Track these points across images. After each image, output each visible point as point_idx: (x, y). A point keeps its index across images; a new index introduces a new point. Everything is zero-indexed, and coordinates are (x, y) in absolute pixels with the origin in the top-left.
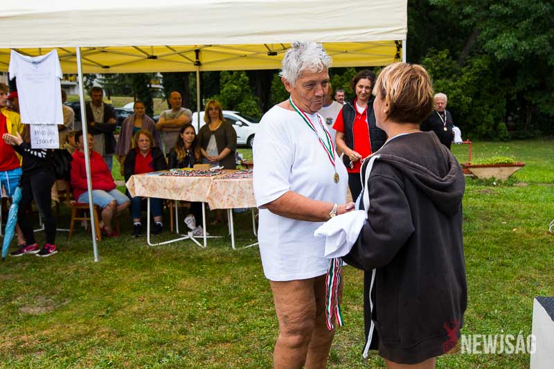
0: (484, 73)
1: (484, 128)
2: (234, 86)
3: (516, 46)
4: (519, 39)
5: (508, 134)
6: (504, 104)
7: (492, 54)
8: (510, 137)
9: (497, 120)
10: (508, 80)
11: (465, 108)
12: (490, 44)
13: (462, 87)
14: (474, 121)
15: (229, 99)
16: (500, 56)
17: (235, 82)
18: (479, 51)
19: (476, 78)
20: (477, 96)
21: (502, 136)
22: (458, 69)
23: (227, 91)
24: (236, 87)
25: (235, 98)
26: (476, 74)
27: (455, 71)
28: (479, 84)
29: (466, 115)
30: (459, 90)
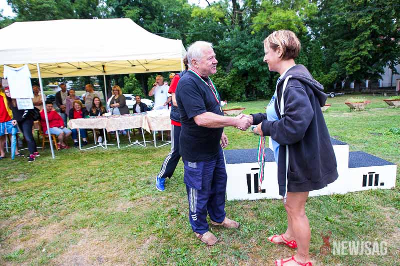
0: (235, 75)
1: (237, 97)
3: (246, 64)
4: (248, 62)
5: (246, 99)
7: (238, 68)
9: (242, 94)
10: (245, 78)
11: (229, 89)
12: (237, 63)
13: (227, 81)
14: (233, 94)
16: (240, 68)
18: (232, 67)
19: (232, 77)
20: (233, 84)
22: (225, 74)
26: (232, 76)
27: (225, 75)
28: (233, 79)
29: (229, 92)
30: (226, 82)
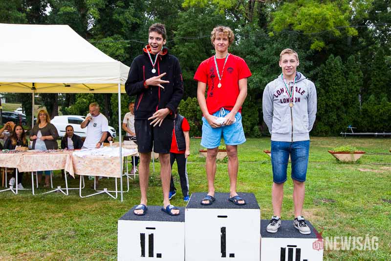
2: (84, 100)
5: (259, 133)
6: (258, 115)
8: (261, 135)
15: (80, 108)
17: (85, 97)
21: (256, 134)
23: (78, 103)
24: (85, 100)
25: (84, 108)
